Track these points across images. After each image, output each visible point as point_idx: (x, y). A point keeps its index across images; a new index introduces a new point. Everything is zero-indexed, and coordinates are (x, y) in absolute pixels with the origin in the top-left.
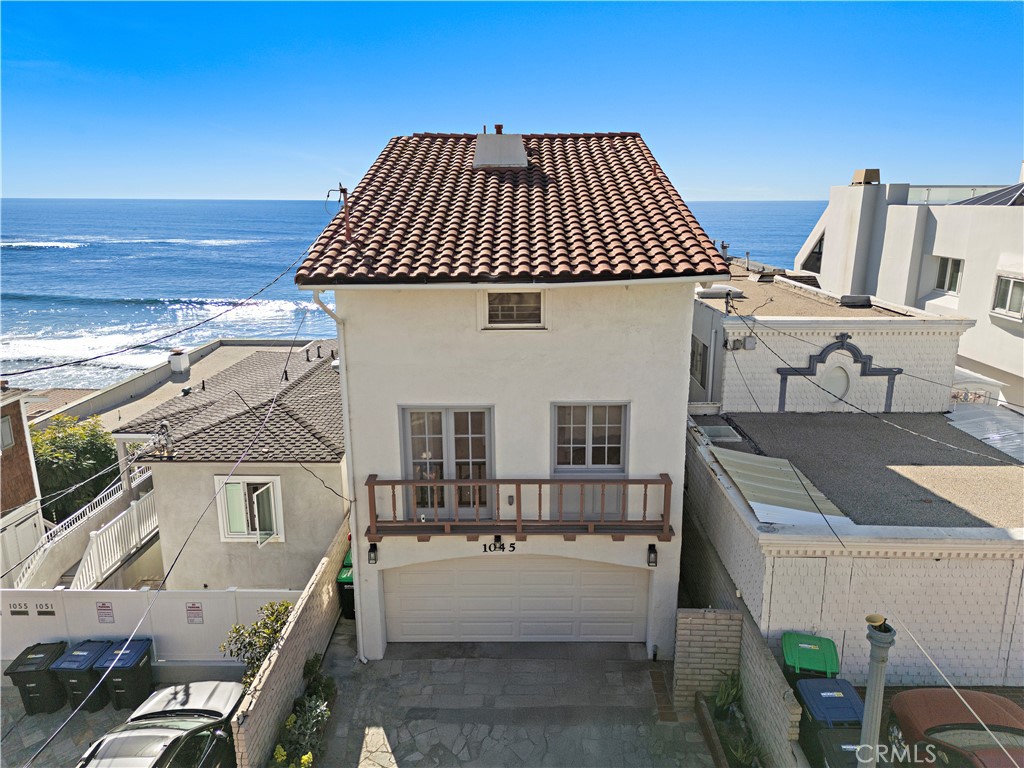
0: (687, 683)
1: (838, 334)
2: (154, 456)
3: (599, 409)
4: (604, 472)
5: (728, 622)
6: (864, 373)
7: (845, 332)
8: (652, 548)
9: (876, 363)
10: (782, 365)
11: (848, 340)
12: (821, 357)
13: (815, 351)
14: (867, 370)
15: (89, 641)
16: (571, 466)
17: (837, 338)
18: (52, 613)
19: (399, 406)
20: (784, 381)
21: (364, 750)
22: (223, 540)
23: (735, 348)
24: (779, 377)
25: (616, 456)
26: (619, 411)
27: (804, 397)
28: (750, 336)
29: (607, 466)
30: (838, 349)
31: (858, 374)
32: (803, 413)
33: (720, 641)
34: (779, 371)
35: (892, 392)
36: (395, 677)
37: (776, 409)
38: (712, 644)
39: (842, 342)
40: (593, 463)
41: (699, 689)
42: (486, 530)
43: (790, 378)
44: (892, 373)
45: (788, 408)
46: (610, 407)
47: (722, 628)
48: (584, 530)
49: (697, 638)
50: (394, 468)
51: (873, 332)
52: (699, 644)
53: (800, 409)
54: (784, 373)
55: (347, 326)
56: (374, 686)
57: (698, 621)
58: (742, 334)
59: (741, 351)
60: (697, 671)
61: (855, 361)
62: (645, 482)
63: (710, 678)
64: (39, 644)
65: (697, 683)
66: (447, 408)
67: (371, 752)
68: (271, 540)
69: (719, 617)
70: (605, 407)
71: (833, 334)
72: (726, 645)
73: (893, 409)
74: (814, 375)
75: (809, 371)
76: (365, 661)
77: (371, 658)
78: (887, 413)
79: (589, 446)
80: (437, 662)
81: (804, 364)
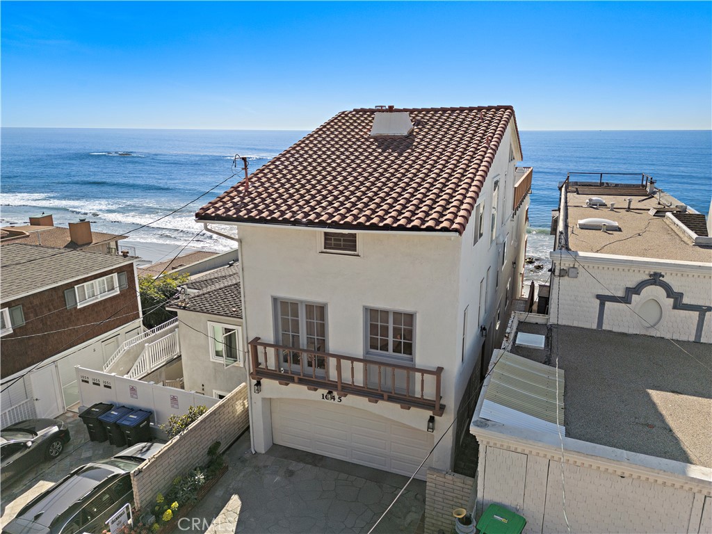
0: (434, 521)
1: (652, 273)
2: (177, 305)
3: (397, 314)
4: (398, 359)
5: (462, 485)
6: (675, 307)
7: (658, 271)
8: (432, 419)
9: (685, 300)
10: (601, 292)
11: (661, 278)
12: (637, 290)
13: (632, 284)
14: (679, 305)
15: (124, 407)
16: (379, 351)
17: (651, 275)
18: (110, 387)
19: (272, 297)
20: (602, 306)
21: (225, 508)
22: (212, 360)
23: (560, 276)
24: (598, 301)
25: (409, 349)
26: (410, 317)
27: (619, 319)
28: (574, 267)
29: (402, 355)
30: (651, 285)
31: (671, 307)
32: (618, 333)
33: (456, 497)
34: (598, 297)
35: (702, 325)
36: (265, 467)
37: (594, 326)
38: (451, 498)
39: (655, 279)
40: (394, 351)
41: (442, 528)
42: (323, 385)
43: (608, 304)
44: (702, 310)
45: (605, 327)
46: (404, 314)
47: (458, 488)
48: (381, 397)
49: (441, 491)
50: (269, 336)
51: (685, 274)
52: (441, 496)
53: (615, 329)
54: (603, 299)
55: (243, 243)
56: (251, 470)
57: (441, 479)
58: (567, 265)
59: (566, 278)
60: (440, 515)
61: (668, 296)
62: (423, 372)
63: (450, 522)
64: (101, 403)
65: (440, 523)
66: (302, 302)
67: (228, 511)
68: (235, 364)
69: (456, 480)
70: (401, 313)
71: (647, 272)
72: (460, 501)
73: (703, 340)
74: (630, 304)
75: (626, 300)
76: (254, 452)
77: (258, 451)
78: (697, 342)
79: (391, 339)
80: (294, 463)
81: (620, 294)
